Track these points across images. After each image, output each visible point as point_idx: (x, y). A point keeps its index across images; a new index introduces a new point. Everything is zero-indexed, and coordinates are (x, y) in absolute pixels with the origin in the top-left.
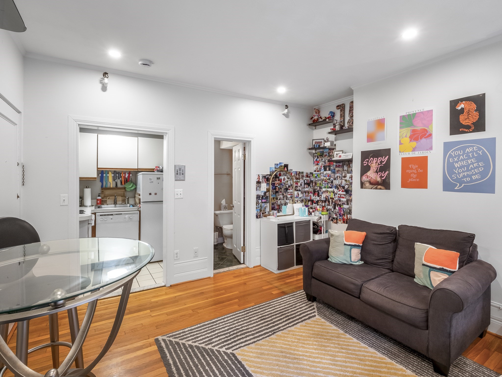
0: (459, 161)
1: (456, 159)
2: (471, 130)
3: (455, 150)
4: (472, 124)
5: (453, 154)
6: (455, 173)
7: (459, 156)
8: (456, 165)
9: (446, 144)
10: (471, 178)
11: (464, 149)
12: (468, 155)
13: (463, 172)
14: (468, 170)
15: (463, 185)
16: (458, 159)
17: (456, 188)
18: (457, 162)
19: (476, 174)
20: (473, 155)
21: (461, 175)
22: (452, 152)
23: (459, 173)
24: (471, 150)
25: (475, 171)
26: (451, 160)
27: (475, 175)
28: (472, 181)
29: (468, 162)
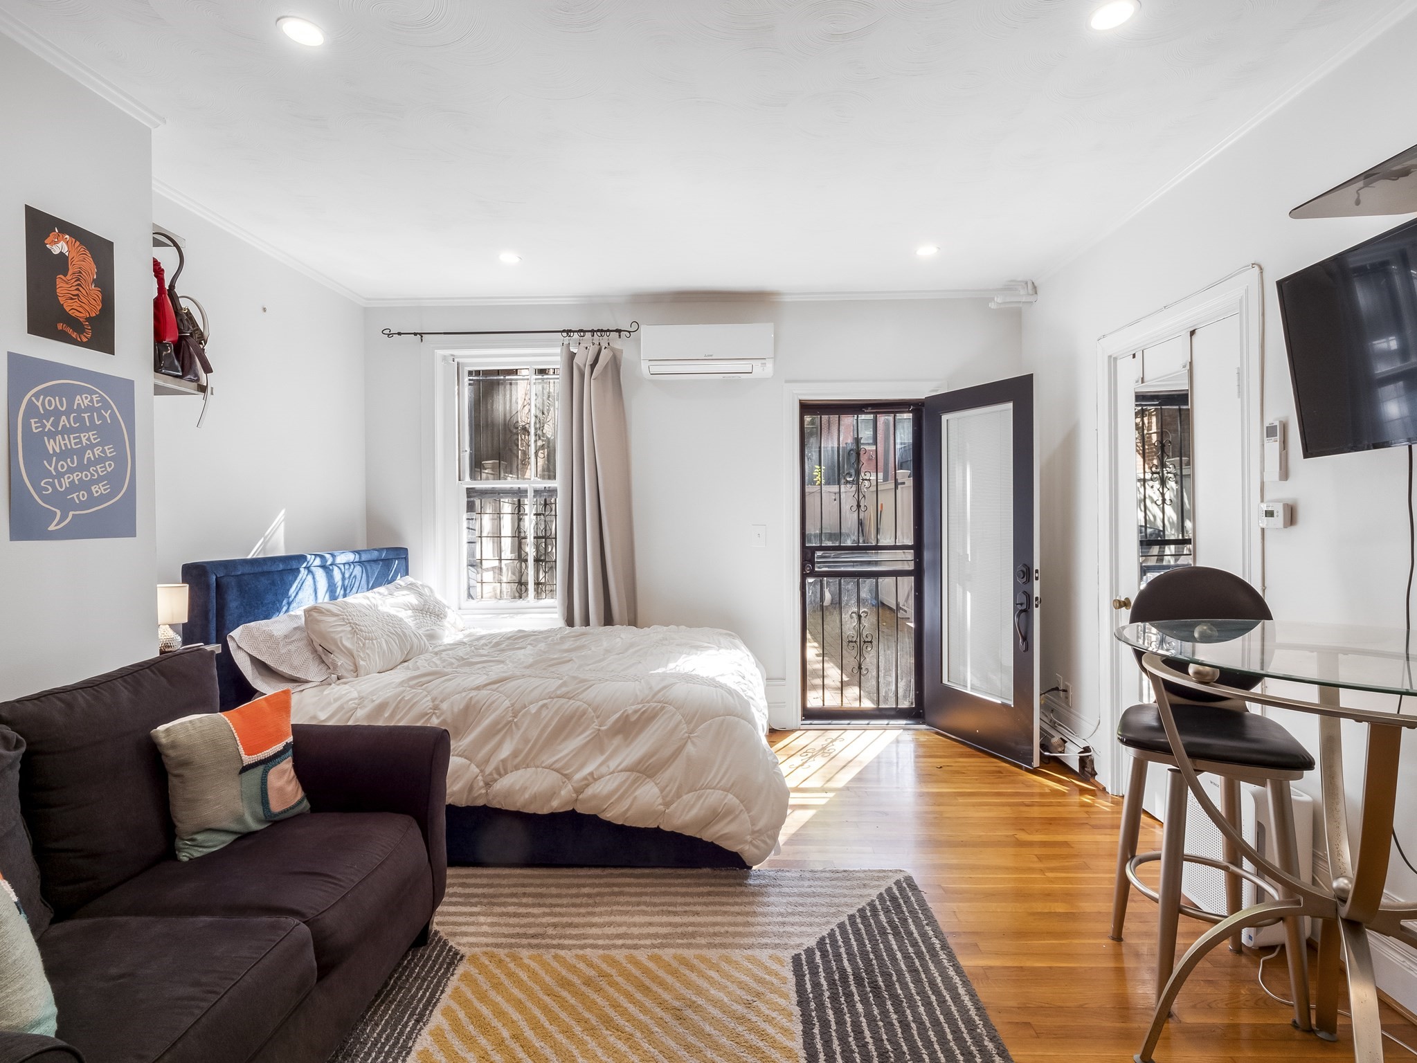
0: (57, 433)
1: (48, 426)
2: (85, 340)
3: (45, 392)
4: (87, 319)
5: (39, 404)
6: (49, 474)
7: (57, 414)
8: (51, 446)
9: (15, 361)
10: (90, 493)
11: (69, 393)
12: (78, 419)
13: (71, 471)
14: (81, 467)
15: (71, 513)
16: (55, 424)
17: (52, 528)
18: (52, 435)
19: (100, 479)
20: (91, 418)
21: (66, 482)
22: (37, 395)
23: (60, 475)
24: (86, 402)
25: (96, 471)
26: (34, 426)
27: (96, 482)
28: (93, 501)
29: (81, 442)
